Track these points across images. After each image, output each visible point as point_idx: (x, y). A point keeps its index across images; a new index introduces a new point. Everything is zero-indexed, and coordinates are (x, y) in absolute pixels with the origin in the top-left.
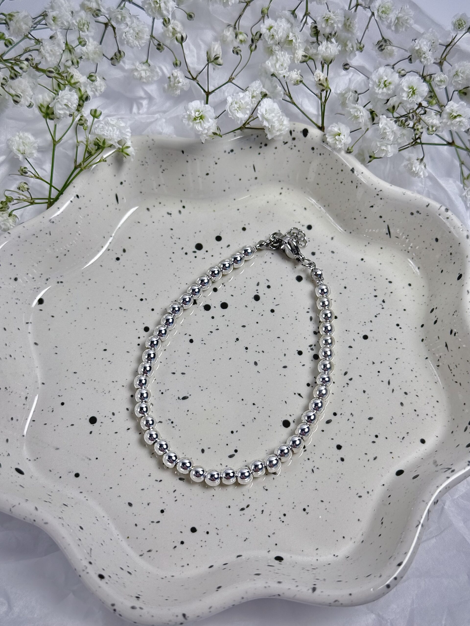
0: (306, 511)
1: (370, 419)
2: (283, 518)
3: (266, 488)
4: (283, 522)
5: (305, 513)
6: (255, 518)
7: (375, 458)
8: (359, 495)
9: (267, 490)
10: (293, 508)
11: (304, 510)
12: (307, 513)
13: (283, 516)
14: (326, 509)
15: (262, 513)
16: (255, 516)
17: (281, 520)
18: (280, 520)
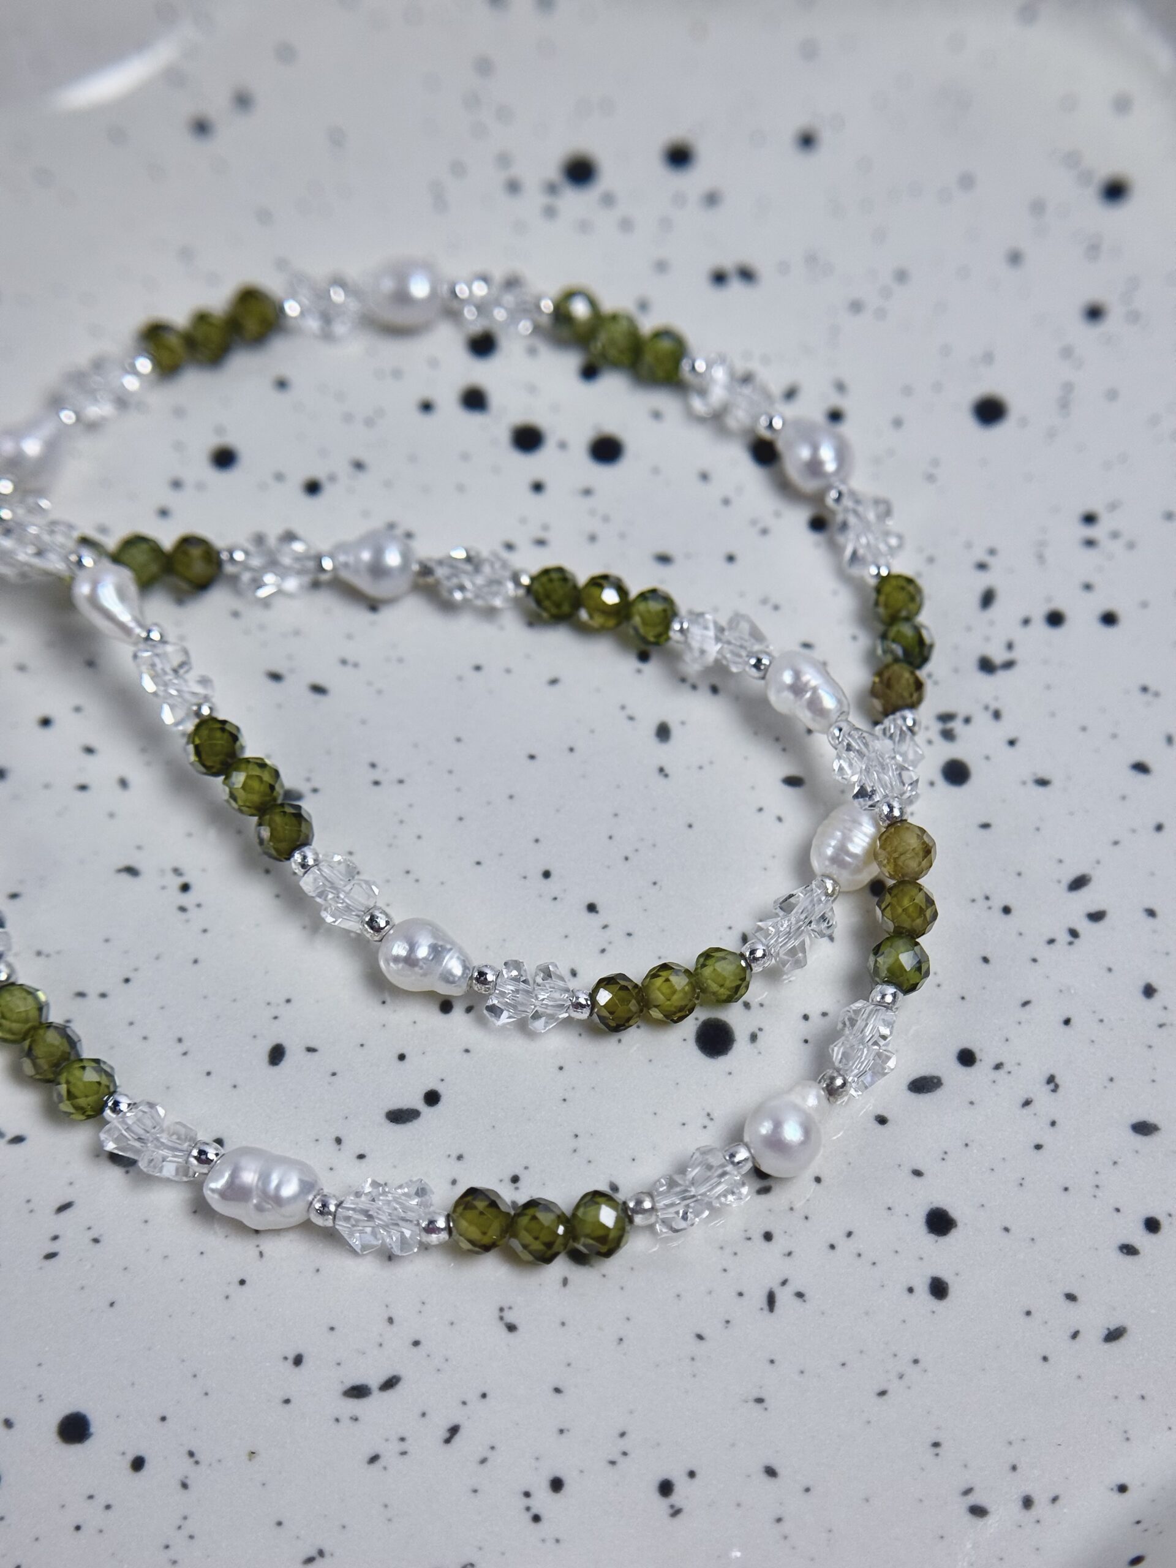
0: (676, 1498)
1: (1143, 1128)
2: (543, 1499)
3: (510, 1317)
4: (536, 1518)
5: (661, 1505)
6: (404, 1453)
7: (1114, 1335)
8: (972, 1500)
9: (511, 1328)
10: (613, 1463)
11: (666, 1488)
12: (676, 1512)
13: (545, 1485)
14: (779, 1520)
15: (448, 1441)
16: (403, 1446)
17: (528, 1509)
18: (527, 1502)
